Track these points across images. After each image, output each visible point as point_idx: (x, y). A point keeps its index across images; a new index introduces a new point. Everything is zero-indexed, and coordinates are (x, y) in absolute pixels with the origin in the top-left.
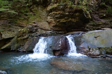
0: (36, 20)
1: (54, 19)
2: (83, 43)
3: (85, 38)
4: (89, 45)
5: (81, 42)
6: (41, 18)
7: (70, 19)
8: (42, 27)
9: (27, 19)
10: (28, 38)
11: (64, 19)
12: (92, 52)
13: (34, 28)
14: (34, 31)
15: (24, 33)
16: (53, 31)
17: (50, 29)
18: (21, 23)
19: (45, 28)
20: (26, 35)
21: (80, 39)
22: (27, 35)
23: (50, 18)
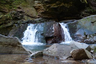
0: (21, 4)
1: (43, 3)
2: (79, 30)
3: (80, 24)
4: (86, 32)
5: (76, 29)
6: (27, 3)
7: (62, 4)
8: (29, 14)
9: (10, 3)
10: (12, 26)
11: (55, 4)
12: (90, 39)
13: (19, 14)
14: (19, 18)
15: (7, 19)
16: (42, 18)
17: (38, 17)
18: (2, 7)
19: (31, 14)
20: (9, 22)
21: (76, 26)
22: (11, 22)
23: (38, 3)
